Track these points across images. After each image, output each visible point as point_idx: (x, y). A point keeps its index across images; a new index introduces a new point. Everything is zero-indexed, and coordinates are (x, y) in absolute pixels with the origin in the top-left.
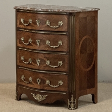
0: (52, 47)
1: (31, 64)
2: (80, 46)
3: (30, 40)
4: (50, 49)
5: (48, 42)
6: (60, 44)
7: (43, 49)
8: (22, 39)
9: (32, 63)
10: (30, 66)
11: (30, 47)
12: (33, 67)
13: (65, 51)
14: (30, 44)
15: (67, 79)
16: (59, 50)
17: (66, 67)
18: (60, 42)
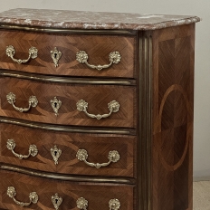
0: (92, 116)
1: (35, 159)
2: (161, 111)
3: (33, 101)
4: (87, 123)
5: (82, 105)
6: (114, 109)
7: (69, 122)
8: (10, 97)
9: (39, 157)
10: (31, 165)
11: (31, 117)
12: (41, 167)
13: (128, 125)
14: (32, 110)
15: (131, 194)
16: (111, 125)
17: (130, 165)
18: (114, 105)
